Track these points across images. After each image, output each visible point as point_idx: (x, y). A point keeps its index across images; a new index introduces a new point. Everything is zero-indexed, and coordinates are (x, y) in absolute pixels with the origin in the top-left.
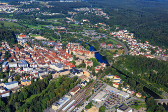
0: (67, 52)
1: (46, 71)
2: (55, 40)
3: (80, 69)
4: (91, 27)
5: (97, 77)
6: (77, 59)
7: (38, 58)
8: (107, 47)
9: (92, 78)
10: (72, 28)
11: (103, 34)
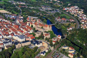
0: (28, 24)
1: (10, 41)
2: (17, 13)
3: (39, 40)
4: (47, 3)
5: (54, 48)
6: (37, 31)
7: (3, 30)
8: (61, 21)
9: (50, 48)
10: (30, 3)
11: (58, 10)
